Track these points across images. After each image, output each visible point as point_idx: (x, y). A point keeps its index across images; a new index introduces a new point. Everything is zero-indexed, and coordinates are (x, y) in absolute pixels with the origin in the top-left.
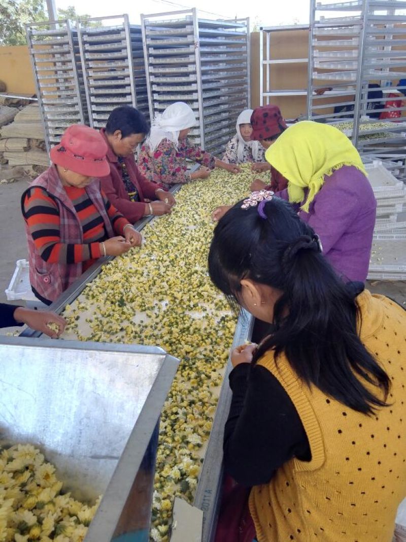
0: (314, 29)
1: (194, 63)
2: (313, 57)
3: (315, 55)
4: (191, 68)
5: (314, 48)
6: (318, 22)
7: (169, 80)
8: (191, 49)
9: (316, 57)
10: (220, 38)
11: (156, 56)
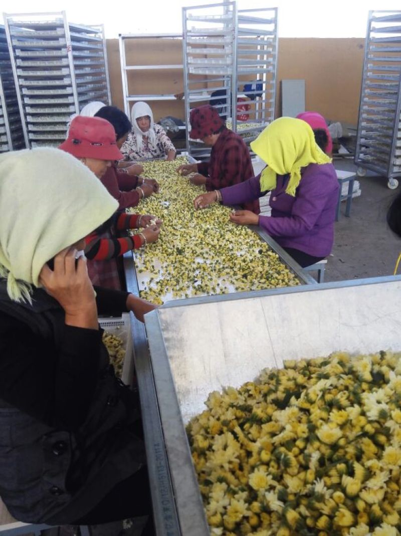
0: (187, 38)
1: (68, 66)
2: (188, 64)
3: (189, 62)
4: (64, 72)
5: (188, 55)
6: (190, 32)
7: (41, 83)
8: (63, 52)
9: (190, 64)
10: (84, 42)
11: (24, 59)
